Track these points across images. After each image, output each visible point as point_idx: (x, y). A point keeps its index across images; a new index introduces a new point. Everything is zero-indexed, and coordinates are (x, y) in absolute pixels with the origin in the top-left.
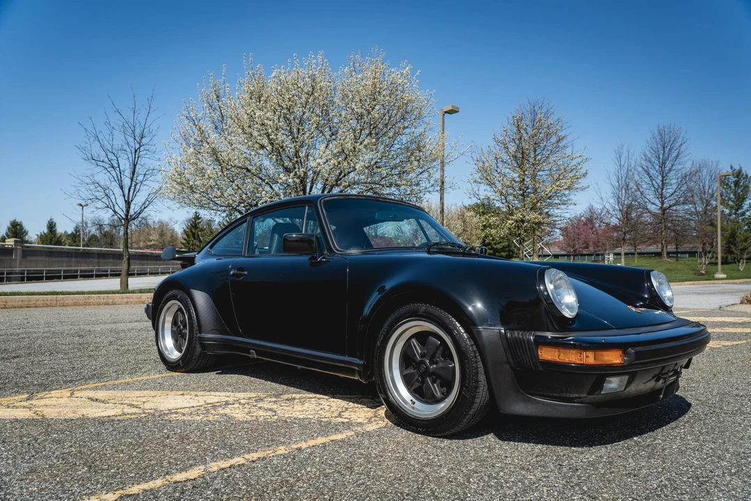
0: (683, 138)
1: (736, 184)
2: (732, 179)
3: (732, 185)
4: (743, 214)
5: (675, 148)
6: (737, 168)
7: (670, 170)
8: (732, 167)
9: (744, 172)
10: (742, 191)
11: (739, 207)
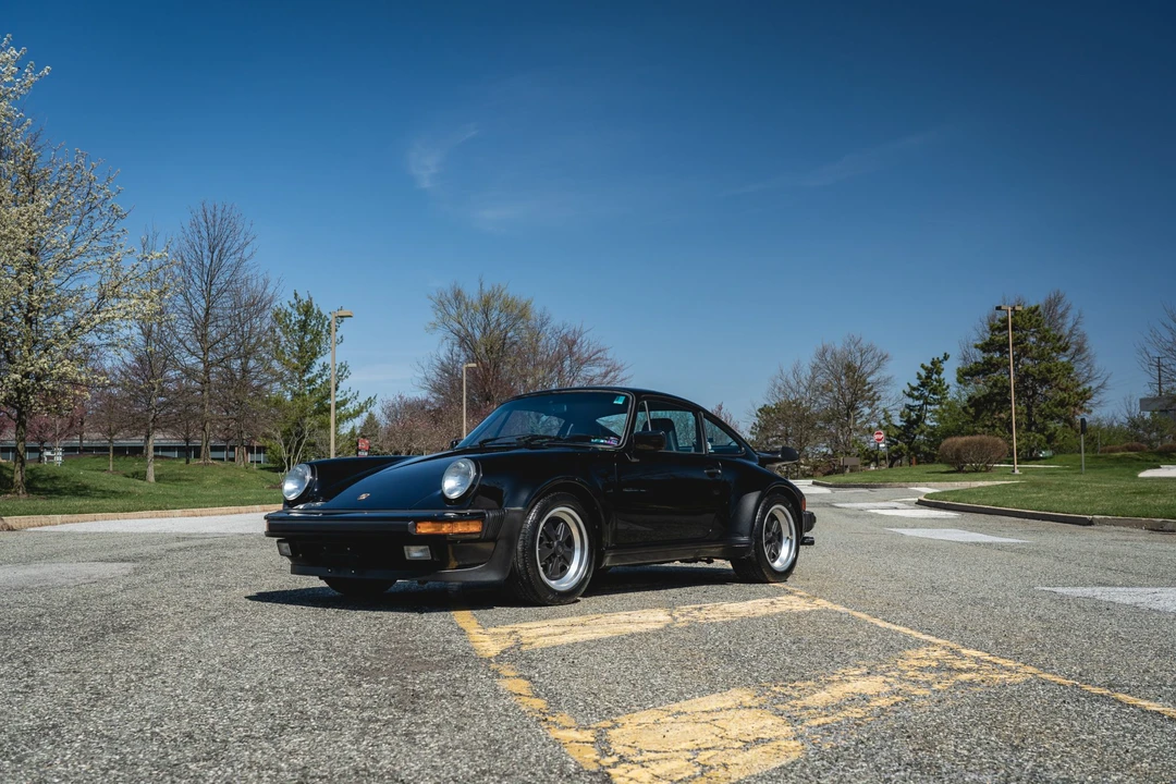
0: (246, 234)
1: (304, 326)
2: (296, 317)
3: (296, 328)
4: (311, 382)
5: (232, 251)
6: (306, 299)
7: (220, 292)
8: (296, 294)
9: (314, 306)
10: (311, 341)
11: (308, 368)
